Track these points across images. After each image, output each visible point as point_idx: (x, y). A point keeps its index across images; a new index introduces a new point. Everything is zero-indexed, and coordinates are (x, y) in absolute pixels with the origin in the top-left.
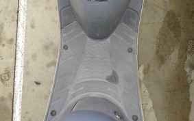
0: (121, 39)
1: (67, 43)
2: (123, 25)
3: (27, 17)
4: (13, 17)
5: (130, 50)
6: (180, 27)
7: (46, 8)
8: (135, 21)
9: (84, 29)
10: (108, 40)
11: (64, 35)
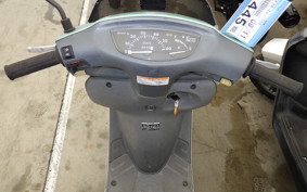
0: (174, 171)
1: (115, 178)
2: (175, 156)
3: (62, 157)
4: (45, 157)
5: (186, 184)
6: (239, 163)
7: (86, 147)
8: (186, 152)
9: (134, 161)
10: (161, 173)
11: (112, 170)
